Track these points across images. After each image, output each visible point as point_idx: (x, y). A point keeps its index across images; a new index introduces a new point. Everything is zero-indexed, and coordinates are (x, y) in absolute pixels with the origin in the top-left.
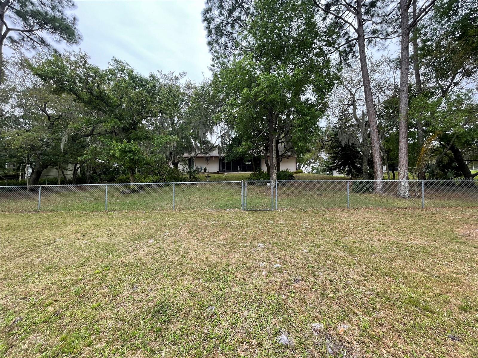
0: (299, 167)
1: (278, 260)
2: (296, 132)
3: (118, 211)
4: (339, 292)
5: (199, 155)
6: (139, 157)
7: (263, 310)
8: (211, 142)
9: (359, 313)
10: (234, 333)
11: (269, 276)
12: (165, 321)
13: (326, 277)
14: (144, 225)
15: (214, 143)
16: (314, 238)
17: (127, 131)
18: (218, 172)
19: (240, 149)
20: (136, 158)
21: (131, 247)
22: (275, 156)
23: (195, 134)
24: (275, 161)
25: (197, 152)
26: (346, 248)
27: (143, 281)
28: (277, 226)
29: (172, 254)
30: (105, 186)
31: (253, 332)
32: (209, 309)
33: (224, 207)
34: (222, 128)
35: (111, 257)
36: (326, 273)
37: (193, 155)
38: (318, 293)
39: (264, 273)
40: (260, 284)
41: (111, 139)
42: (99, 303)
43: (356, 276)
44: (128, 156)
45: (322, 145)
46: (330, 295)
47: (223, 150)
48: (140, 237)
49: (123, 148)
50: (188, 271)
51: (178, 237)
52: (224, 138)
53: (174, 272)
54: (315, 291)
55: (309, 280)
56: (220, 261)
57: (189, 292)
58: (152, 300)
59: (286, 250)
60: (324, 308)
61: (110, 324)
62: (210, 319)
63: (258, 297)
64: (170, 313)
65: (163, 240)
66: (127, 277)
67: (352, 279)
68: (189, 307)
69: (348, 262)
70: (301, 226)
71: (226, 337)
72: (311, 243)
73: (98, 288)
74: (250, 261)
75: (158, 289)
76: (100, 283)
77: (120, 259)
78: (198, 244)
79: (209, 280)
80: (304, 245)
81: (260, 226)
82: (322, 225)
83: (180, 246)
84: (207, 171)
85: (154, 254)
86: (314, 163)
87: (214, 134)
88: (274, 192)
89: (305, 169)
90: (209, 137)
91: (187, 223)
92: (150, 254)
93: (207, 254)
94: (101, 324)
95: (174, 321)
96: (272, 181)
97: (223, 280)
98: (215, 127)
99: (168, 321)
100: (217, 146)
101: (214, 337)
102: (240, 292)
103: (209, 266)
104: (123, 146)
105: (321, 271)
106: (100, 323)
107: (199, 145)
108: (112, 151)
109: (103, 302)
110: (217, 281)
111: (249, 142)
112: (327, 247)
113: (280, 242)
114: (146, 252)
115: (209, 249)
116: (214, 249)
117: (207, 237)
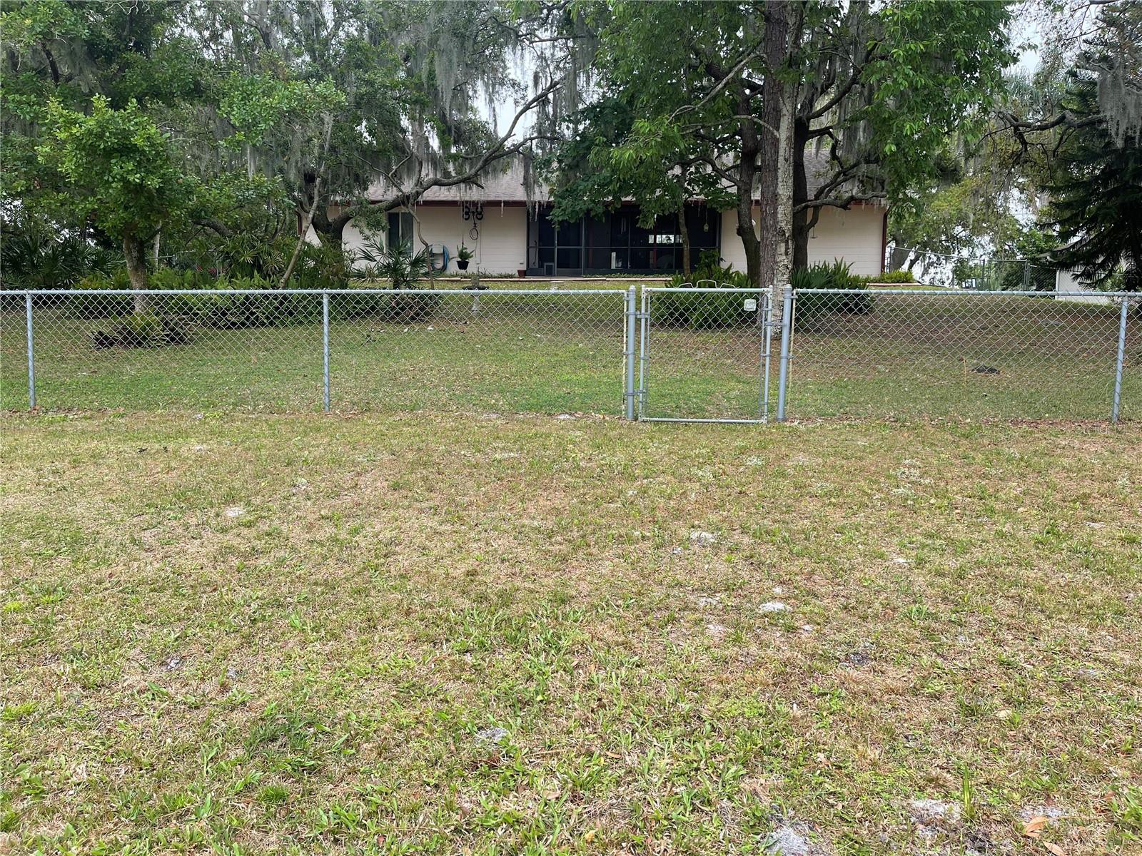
0: (898, 259)
1: (778, 590)
2: (895, 63)
3: (84, 410)
4: (1040, 703)
5: (435, 194)
6: (166, 180)
7: (705, 746)
8: (491, 127)
9: (1117, 772)
10: (580, 815)
11: (737, 641)
12: (299, 768)
13: (989, 651)
14: (200, 460)
15: (502, 133)
16: (943, 522)
17: (109, 61)
18: (522, 274)
19: (624, 153)
20: (154, 183)
21: (147, 533)
22: (785, 190)
23: (419, 87)
24: (784, 214)
25: (428, 173)
26: (1088, 558)
27: (204, 640)
28: (783, 475)
29: (325, 558)
30: (23, 298)
31: (661, 816)
32: (481, 736)
33: (549, 408)
34: (542, 57)
35: (64, 562)
36: (988, 638)
37: (408, 187)
38: (948, 706)
39: (715, 629)
40: (694, 664)
41: (40, 92)
42: (30, 703)
43: (1121, 654)
44: (116, 169)
45: (1016, 147)
46: (1002, 714)
47: (547, 163)
48: (186, 498)
49: (90, 132)
50: (394, 616)
51: (348, 500)
52: (550, 109)
53: (334, 617)
54: (936, 697)
55: (910, 659)
56: (526, 585)
57: (396, 682)
58: (243, 703)
59: (817, 557)
60: (966, 753)
61: (80, 771)
62: (484, 768)
63: (685, 706)
64: (320, 745)
65: (283, 509)
66: (137, 627)
67: (1105, 662)
68: (400, 728)
69: (1090, 607)
70: (889, 477)
71: (550, 827)
72: (931, 536)
73: (23, 659)
74: (656, 588)
75: (267, 669)
76: (27, 644)
77: (105, 571)
78: (435, 524)
79: (482, 645)
80: (895, 540)
81: (707, 474)
82: (984, 476)
83: (355, 532)
84: (472, 268)
85: (246, 556)
86: (968, 242)
87: (505, 92)
88: (776, 356)
89: (926, 271)
90: (481, 108)
91: (386, 457)
92: (231, 557)
93: (471, 561)
94: (44, 769)
95: (336, 770)
96: (769, 290)
97: (541, 644)
98: (508, 54)
99: (311, 770)
100: (516, 148)
101: (498, 825)
102: (608, 687)
103: (482, 598)
104: (91, 123)
105: (966, 631)
106: (39, 764)
107: (435, 143)
108: (44, 149)
109: (47, 703)
110: (515, 650)
111: (667, 118)
112: (1000, 551)
113: (789, 530)
114: (211, 549)
115: (481, 544)
116: (501, 544)
117: (471, 504)
